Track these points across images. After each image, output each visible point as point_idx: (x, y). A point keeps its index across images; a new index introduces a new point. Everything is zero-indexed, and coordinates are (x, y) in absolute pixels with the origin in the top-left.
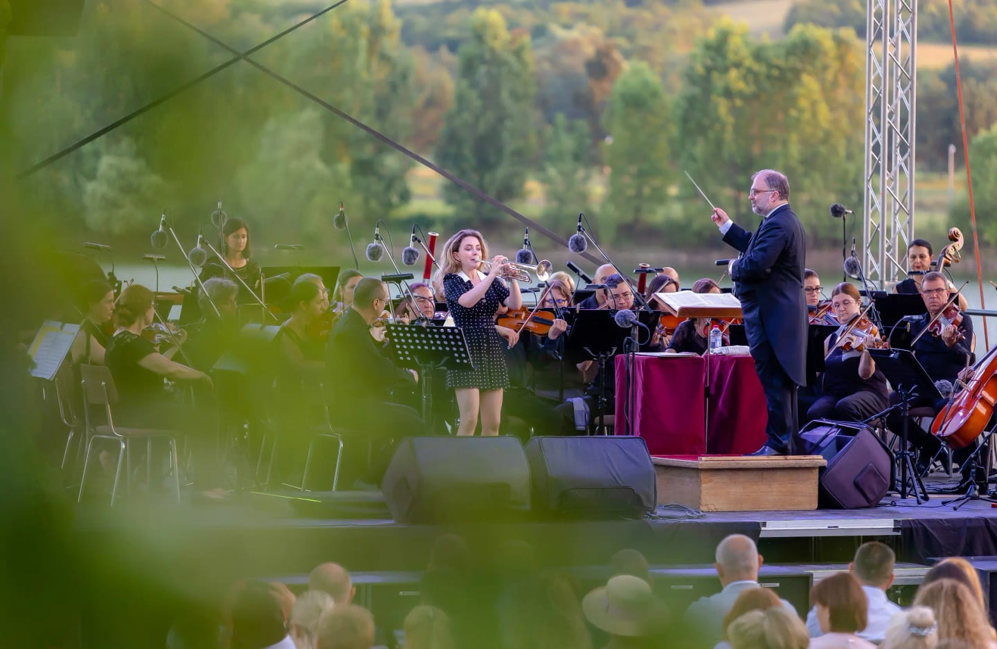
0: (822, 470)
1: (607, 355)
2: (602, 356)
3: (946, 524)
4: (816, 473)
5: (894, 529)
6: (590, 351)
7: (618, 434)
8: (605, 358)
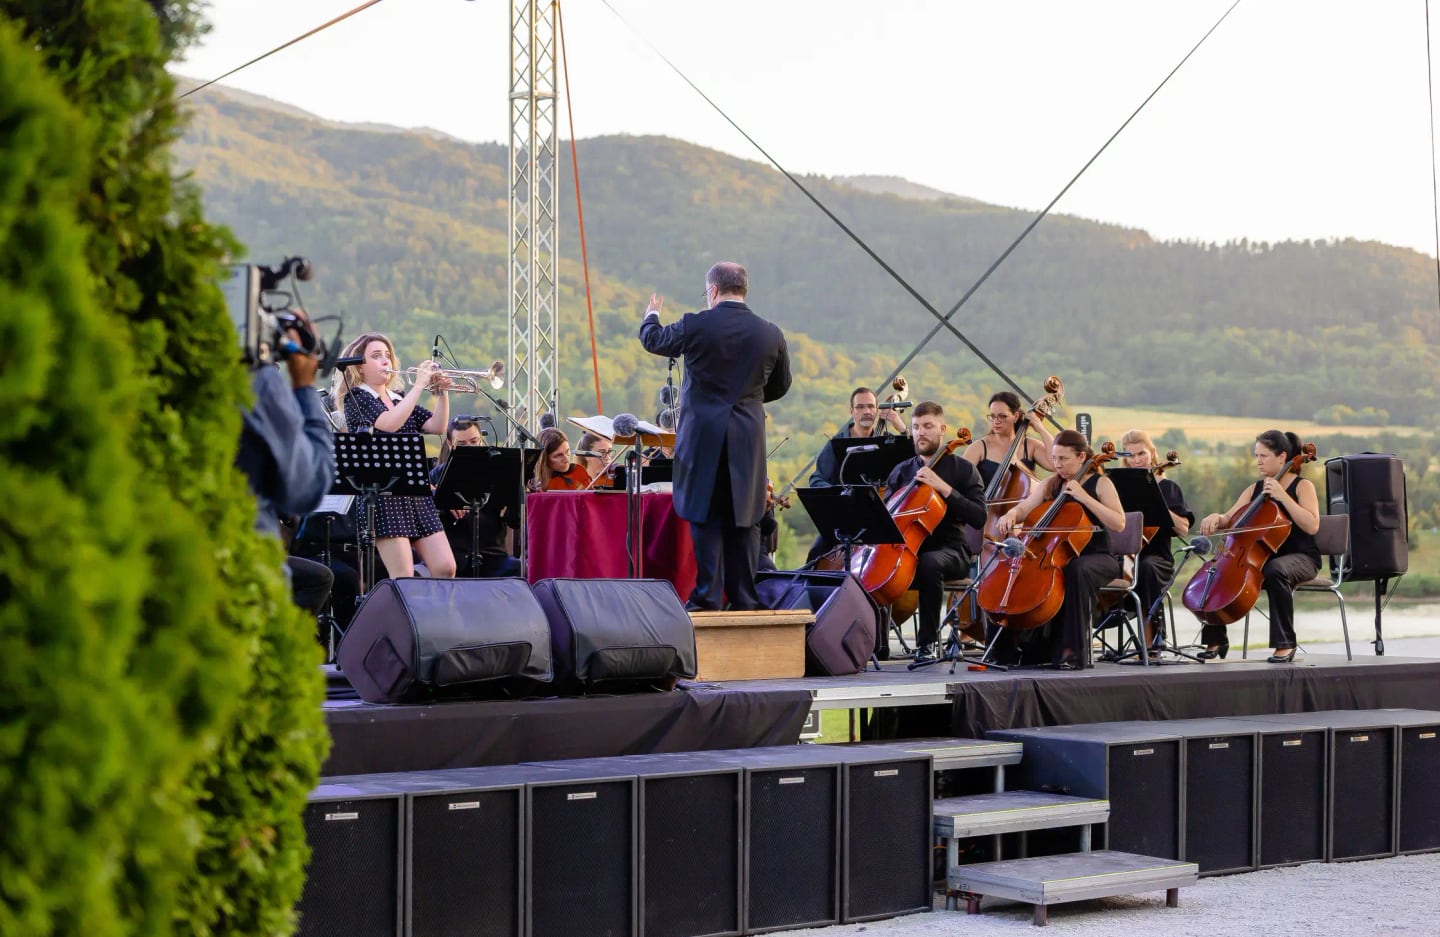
0: (809, 627)
1: (480, 501)
2: (476, 503)
3: (998, 688)
4: (803, 631)
5: (947, 696)
6: (461, 497)
7: (644, 577)
8: (480, 506)
